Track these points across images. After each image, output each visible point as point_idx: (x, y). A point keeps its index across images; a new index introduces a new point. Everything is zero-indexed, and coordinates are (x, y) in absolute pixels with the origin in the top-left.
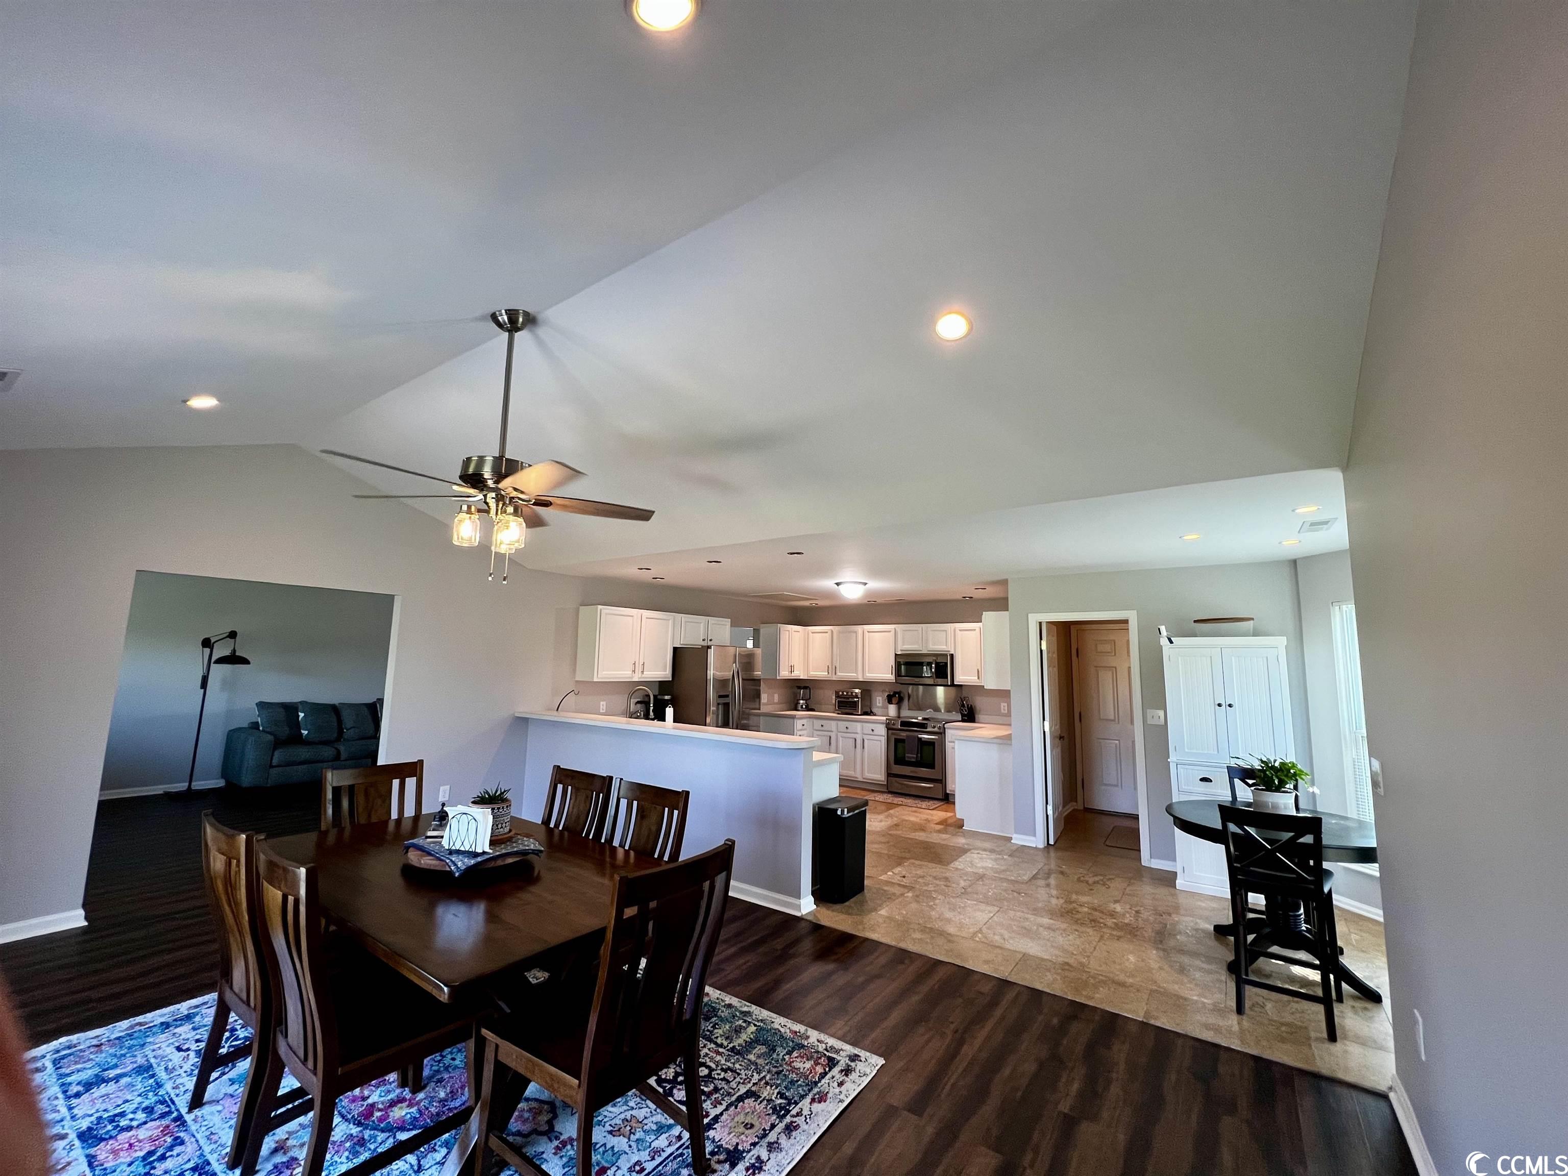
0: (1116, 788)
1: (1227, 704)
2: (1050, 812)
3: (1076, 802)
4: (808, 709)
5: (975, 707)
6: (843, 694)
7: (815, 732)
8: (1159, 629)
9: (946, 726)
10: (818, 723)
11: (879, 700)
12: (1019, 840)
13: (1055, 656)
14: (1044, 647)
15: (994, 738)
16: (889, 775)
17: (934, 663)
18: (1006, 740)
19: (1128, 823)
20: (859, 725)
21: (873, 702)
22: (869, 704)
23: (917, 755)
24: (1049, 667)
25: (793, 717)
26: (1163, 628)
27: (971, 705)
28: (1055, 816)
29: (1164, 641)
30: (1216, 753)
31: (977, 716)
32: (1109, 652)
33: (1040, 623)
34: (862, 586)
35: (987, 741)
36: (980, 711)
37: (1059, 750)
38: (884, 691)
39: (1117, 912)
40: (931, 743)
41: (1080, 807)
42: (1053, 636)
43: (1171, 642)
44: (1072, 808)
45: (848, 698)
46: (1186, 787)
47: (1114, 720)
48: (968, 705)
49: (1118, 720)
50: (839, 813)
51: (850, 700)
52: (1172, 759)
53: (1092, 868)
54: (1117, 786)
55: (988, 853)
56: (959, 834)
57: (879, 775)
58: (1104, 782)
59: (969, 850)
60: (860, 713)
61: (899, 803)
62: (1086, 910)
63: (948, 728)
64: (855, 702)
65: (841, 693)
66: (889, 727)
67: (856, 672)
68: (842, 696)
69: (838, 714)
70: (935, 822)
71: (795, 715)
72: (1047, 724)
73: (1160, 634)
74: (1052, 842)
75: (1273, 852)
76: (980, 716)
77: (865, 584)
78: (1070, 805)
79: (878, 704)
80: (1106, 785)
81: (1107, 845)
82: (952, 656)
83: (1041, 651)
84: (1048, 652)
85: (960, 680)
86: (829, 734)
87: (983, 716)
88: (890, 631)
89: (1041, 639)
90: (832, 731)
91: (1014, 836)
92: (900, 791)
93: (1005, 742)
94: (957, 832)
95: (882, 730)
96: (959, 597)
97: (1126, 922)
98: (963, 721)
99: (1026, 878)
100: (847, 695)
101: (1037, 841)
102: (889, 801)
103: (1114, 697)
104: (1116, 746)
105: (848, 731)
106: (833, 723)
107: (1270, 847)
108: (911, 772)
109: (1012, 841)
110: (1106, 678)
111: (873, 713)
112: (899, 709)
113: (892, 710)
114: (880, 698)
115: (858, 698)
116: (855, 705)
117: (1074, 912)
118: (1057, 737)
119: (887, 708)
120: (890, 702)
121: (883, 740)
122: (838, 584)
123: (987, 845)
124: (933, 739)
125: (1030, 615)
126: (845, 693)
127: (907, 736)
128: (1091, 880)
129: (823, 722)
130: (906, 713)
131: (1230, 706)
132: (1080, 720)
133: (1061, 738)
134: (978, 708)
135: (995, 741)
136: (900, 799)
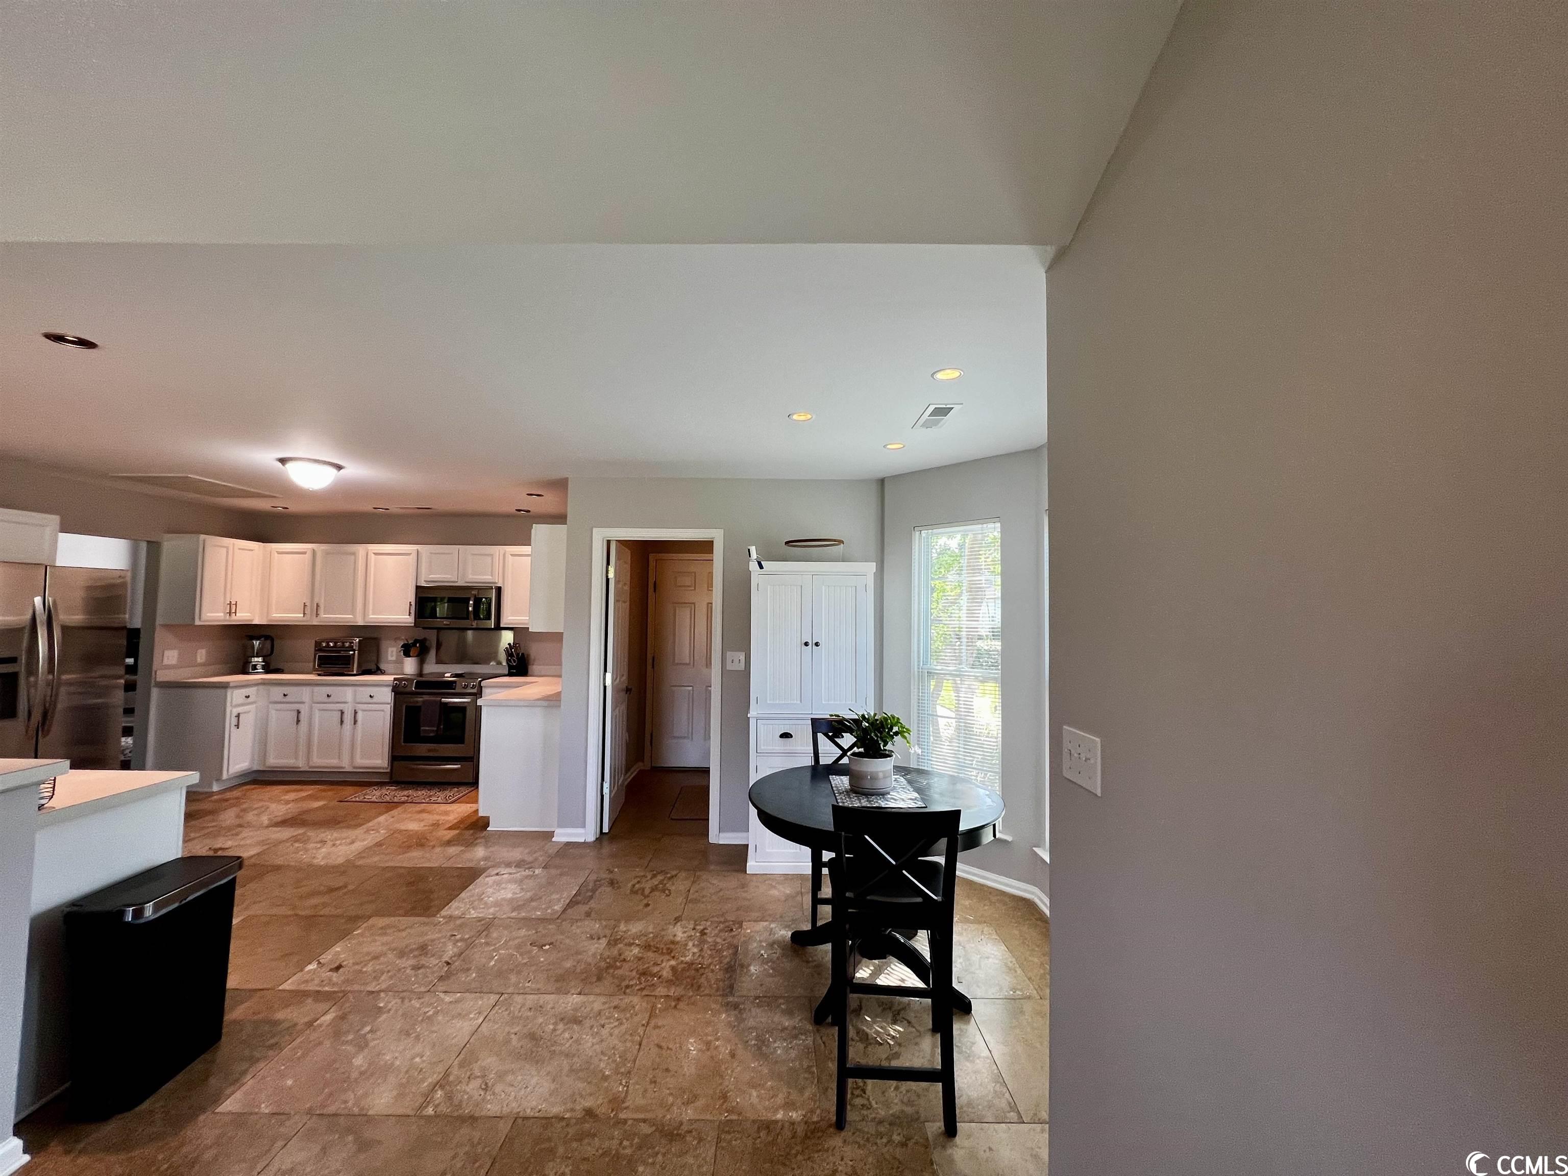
0: (685, 741)
1: (814, 642)
2: (606, 791)
3: (643, 761)
4: (268, 670)
5: (528, 655)
6: (328, 645)
7: (271, 706)
8: (749, 550)
9: (483, 684)
10: (277, 692)
11: (392, 652)
12: (563, 836)
13: (627, 588)
14: (611, 575)
15: (538, 700)
16: (394, 758)
17: (472, 599)
18: (553, 701)
19: (697, 781)
20: (349, 692)
21: (383, 655)
22: (374, 658)
23: (438, 727)
24: (616, 601)
25: (225, 686)
26: (753, 550)
27: (523, 654)
28: (613, 795)
29: (753, 566)
30: (799, 702)
31: (530, 668)
32: (688, 586)
33: (609, 542)
34: (334, 471)
35: (531, 704)
36: (534, 660)
37: (624, 707)
38: (396, 639)
39: (678, 943)
40: (462, 709)
41: (647, 766)
42: (626, 563)
43: (761, 567)
44: (637, 770)
45: (339, 652)
46: (765, 748)
47: (689, 664)
48: (518, 655)
49: (694, 663)
50: (129, 918)
51: (342, 653)
52: (752, 713)
53: (651, 864)
54: (688, 738)
55: (513, 870)
56: (478, 841)
57: (379, 760)
58: (675, 735)
59: (484, 870)
60: (355, 672)
61: (403, 799)
62: (636, 951)
63: (485, 687)
64: (349, 656)
65: (324, 645)
66: (399, 690)
67: (353, 612)
68: (327, 649)
69: (319, 675)
70: (448, 826)
71: (228, 683)
72: (609, 676)
73: (750, 557)
74: (606, 829)
75: (899, 868)
76: (534, 667)
77: (339, 467)
78: (635, 767)
79: (390, 658)
80: (675, 737)
81: (672, 819)
82: (499, 590)
83: (608, 580)
84: (617, 582)
85: (509, 622)
86: (297, 706)
87: (539, 667)
88: (409, 554)
89: (608, 563)
90: (303, 703)
91: (558, 831)
92: (410, 780)
93: (552, 703)
94: (476, 839)
95: (386, 696)
96: (512, 509)
97: (688, 959)
98: (510, 674)
99: (558, 907)
100: (335, 646)
101: (587, 833)
102: (388, 799)
103: (690, 637)
104: (689, 694)
105: (330, 699)
106: (306, 691)
107: (894, 863)
108: (429, 751)
109: (554, 839)
110: (684, 616)
111: (380, 670)
112: (421, 662)
113: (410, 666)
114: (394, 649)
115: (354, 651)
116: (348, 661)
117: (618, 964)
118: (623, 690)
119: (402, 663)
120: (407, 654)
121: (388, 709)
122: (283, 461)
123: (517, 854)
124: (464, 702)
125: (595, 530)
126: (331, 644)
127: (424, 702)
128: (648, 886)
129: (286, 690)
130: (431, 668)
131: (817, 644)
132: (653, 667)
133: (628, 690)
134: (532, 657)
135: (539, 703)
136: (406, 793)
